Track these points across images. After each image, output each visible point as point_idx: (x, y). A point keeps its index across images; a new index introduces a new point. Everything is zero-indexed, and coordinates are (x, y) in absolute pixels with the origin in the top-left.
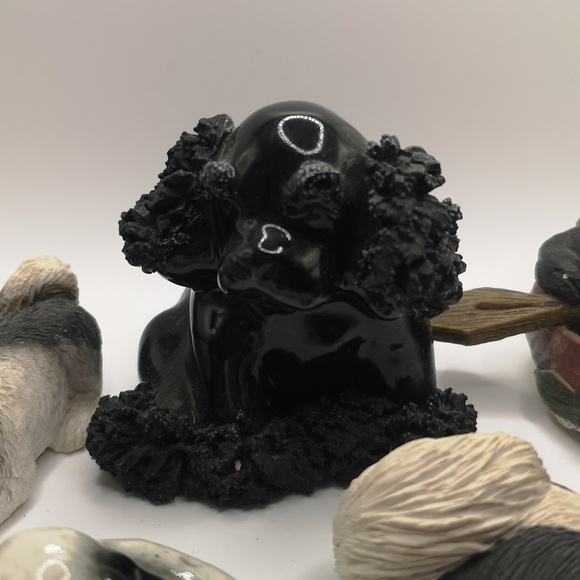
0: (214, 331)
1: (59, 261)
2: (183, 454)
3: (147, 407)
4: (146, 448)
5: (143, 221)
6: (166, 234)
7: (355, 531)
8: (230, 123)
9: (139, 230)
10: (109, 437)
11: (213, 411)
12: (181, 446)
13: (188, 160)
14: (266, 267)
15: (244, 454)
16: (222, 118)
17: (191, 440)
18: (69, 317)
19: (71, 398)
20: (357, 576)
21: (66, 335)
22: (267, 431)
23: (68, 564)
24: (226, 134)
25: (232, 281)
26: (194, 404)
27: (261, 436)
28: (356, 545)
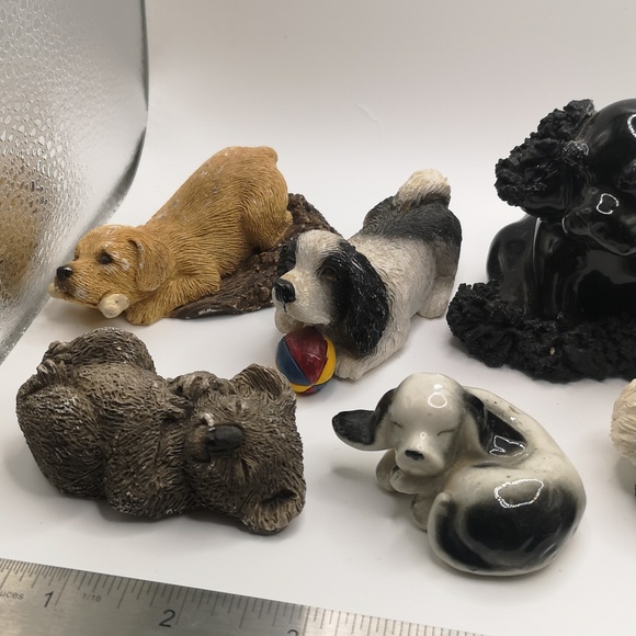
0: (551, 251)
1: (440, 175)
2: (514, 336)
3: (494, 299)
4: (490, 327)
5: (514, 169)
6: (530, 182)
7: (628, 413)
8: (592, 107)
9: (510, 175)
10: (464, 315)
11: (540, 308)
12: (513, 330)
13: (556, 131)
14: (599, 224)
15: (558, 344)
16: (587, 103)
17: (522, 327)
18: (443, 220)
19: (436, 279)
20: (624, 441)
21: (440, 234)
22: (577, 331)
23: (448, 397)
24: (587, 116)
25: (573, 227)
26: (526, 299)
27: (572, 333)
28: (626, 422)
